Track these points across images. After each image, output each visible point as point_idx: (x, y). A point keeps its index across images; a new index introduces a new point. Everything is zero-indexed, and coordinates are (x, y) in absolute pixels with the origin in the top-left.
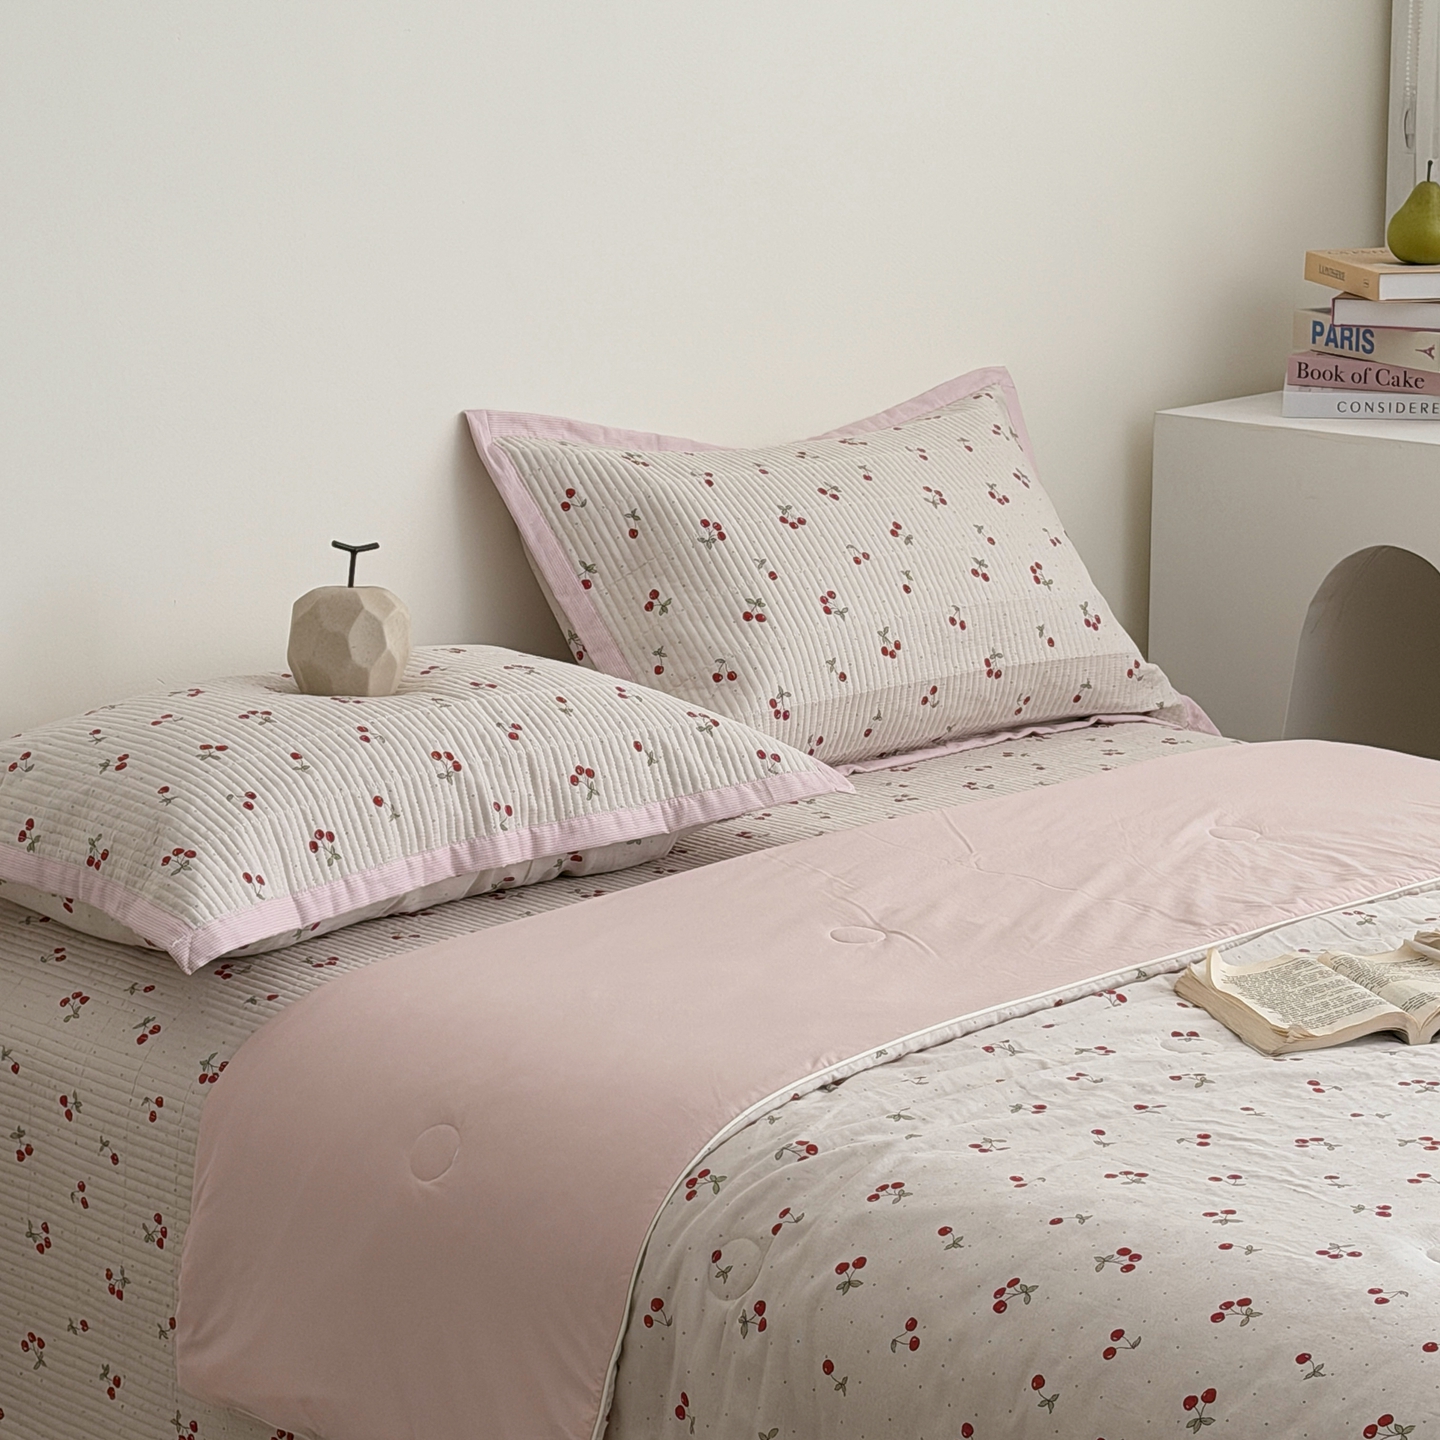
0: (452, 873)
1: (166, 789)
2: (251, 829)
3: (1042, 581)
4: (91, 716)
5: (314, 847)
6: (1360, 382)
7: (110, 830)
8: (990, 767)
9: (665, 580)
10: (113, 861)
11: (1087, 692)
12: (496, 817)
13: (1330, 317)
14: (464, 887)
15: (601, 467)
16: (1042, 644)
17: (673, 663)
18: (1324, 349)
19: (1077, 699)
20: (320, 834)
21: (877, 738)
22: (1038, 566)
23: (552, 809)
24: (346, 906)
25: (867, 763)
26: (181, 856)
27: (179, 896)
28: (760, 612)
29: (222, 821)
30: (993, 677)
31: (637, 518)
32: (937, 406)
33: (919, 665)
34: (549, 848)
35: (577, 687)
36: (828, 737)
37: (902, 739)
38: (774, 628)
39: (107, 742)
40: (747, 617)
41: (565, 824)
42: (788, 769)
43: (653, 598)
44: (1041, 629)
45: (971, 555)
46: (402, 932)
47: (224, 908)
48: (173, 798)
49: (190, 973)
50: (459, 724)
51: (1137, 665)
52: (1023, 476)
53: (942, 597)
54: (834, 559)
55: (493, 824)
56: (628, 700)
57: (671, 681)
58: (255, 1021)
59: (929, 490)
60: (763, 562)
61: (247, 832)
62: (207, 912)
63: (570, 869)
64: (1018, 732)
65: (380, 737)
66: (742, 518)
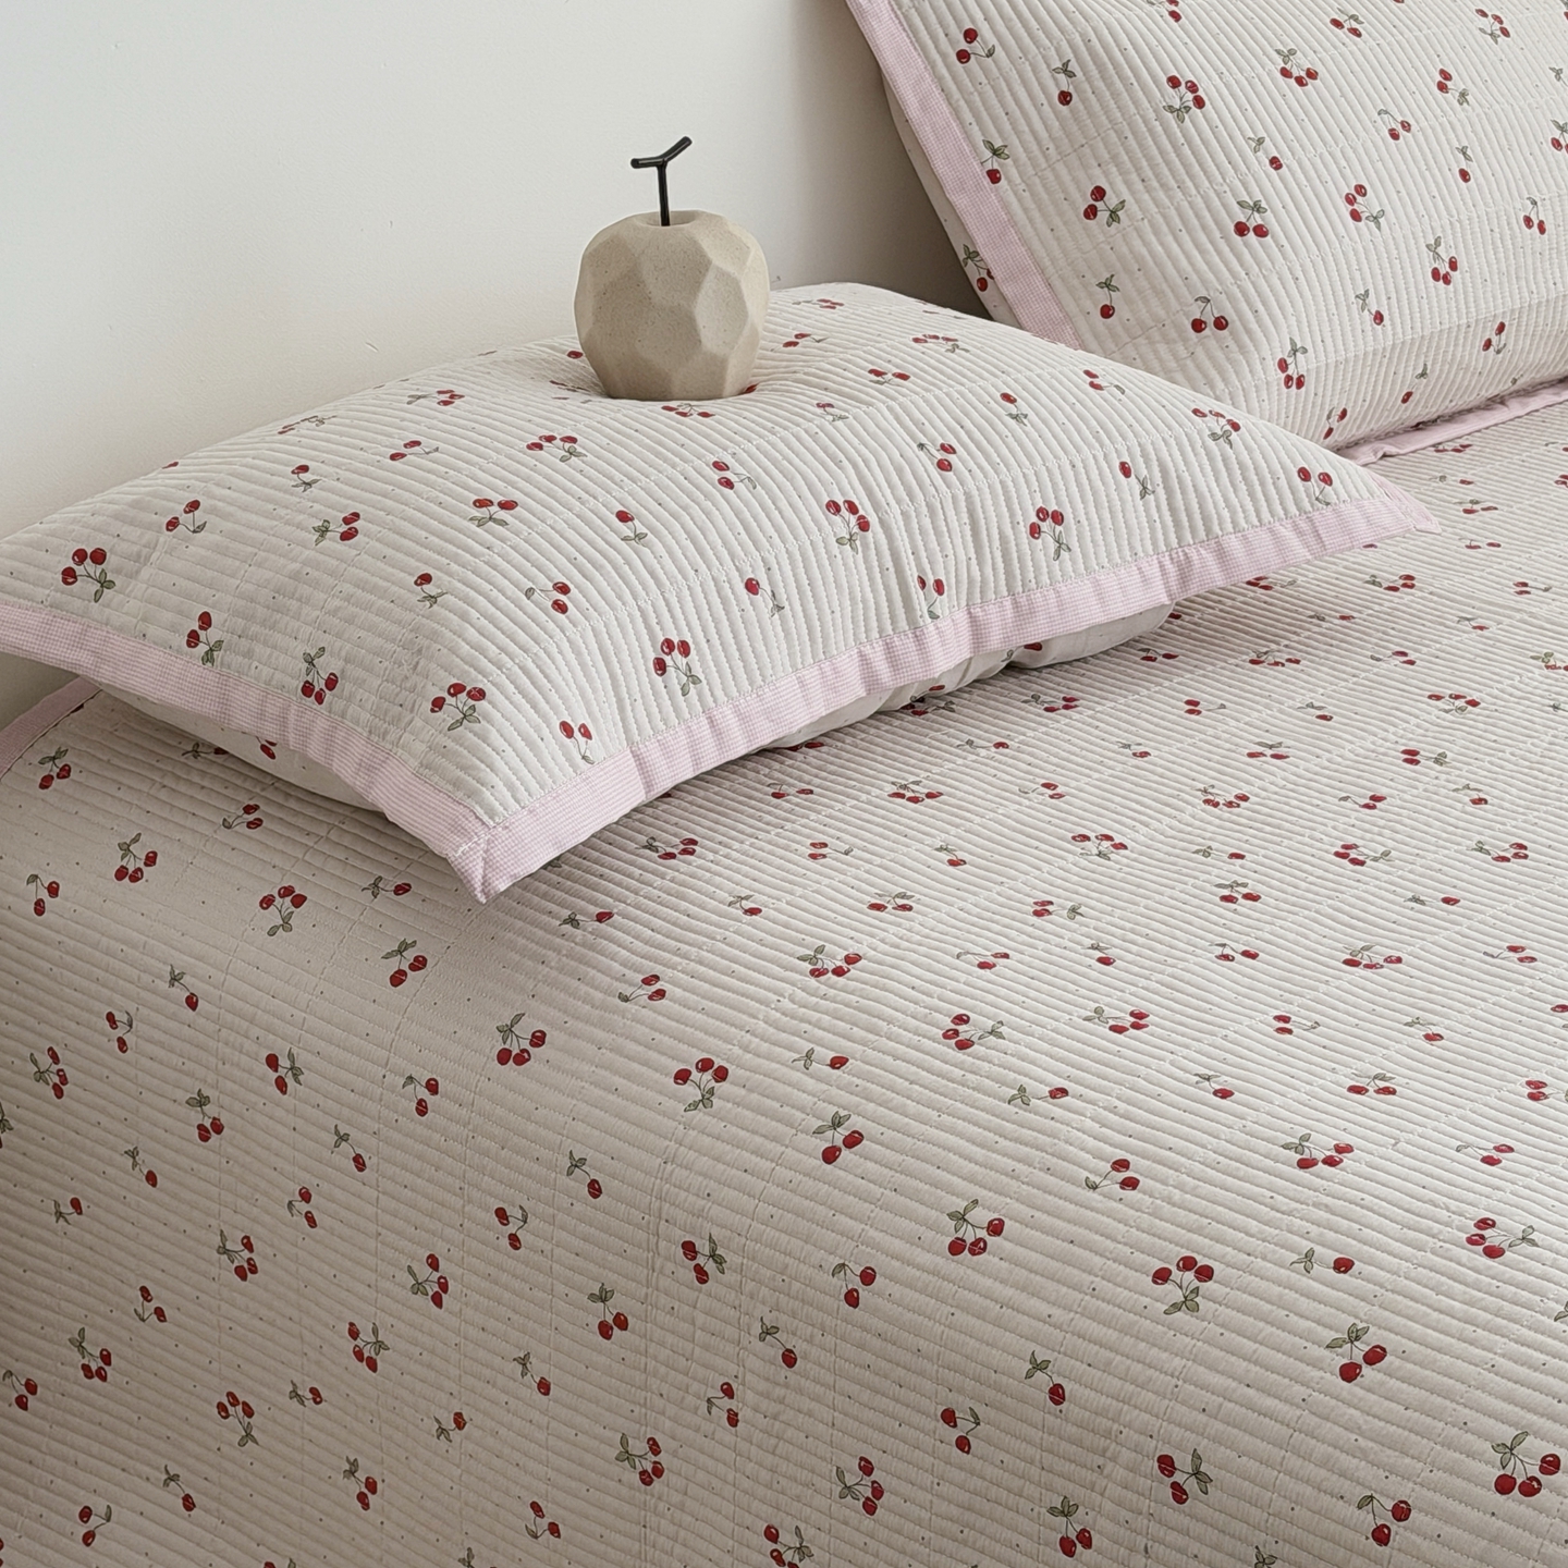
0: (862, 693)
1: (425, 579)
2: (566, 646)
4: (288, 436)
5: (661, 666)
7: (339, 644)
9: (1114, 170)
10: (346, 693)
12: (920, 598)
14: (873, 706)
17: (1128, 301)
20: (669, 644)
21: (1418, 402)
23: (1002, 577)
25: (1399, 438)
26: (463, 696)
27: (464, 768)
28: (1260, 222)
29: (522, 636)
31: (1070, 75)
33: (1483, 294)
34: (996, 639)
36: (1353, 411)
37: (1451, 400)
38: (1281, 247)
39: (324, 489)
40: (1241, 229)
41: (1022, 599)
42: (1344, 496)
43: (1096, 200)
45: (1550, 117)
46: (783, 783)
47: (534, 785)
48: (441, 595)
49: (483, 900)
53: (1513, 185)
54: (1363, 134)
55: (919, 613)
56: (1104, 392)
57: (1127, 330)
58: (581, 960)
59: (1484, 14)
60: (1260, 141)
61: (560, 652)
62: (509, 794)
63: (1022, 660)
65: (749, 480)
66: (1226, 73)
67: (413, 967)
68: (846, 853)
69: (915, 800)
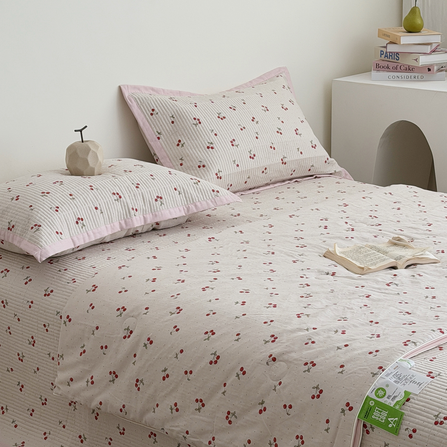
0: (120, 230)
1: (31, 206)
2: (58, 218)
3: (298, 134)
4: (8, 183)
5: (77, 223)
6: (395, 69)
7: (15, 219)
8: (283, 192)
9: (183, 136)
10: (16, 228)
11: (313, 168)
12: (132, 212)
13: (386, 49)
14: (123, 234)
15: (162, 102)
16: (299, 154)
17: (185, 162)
18: (384, 59)
19: (310, 170)
20: (79, 219)
21: (249, 184)
22: (297, 129)
23: (150, 209)
24: (87, 241)
25: (246, 191)
26: (37, 226)
28: (212, 146)
29: (49, 216)
30: (284, 164)
32: (265, 80)
33: (261, 161)
34: (149, 221)
35: (157, 171)
36: (234, 184)
37: (256, 184)
38: (216, 151)
39: (13, 192)
40: (208, 148)
41: (154, 214)
43: (179, 142)
44: (298, 149)
45: (276, 127)
46: (104, 248)
47: (50, 242)
48: (34, 209)
49: (40, 262)
50: (120, 184)
51: (328, 159)
52: (292, 101)
53: (268, 140)
54: (235, 129)
55: (132, 215)
56: (172, 175)
57: (185, 168)
58: (61, 277)
59: (263, 106)
60: (213, 130)
61: (56, 219)
62: (45, 243)
63: (156, 227)
64: (292, 181)
65: (97, 189)
66: (206, 117)
67: (29, 281)
68: (114, 259)
69: (130, 250)
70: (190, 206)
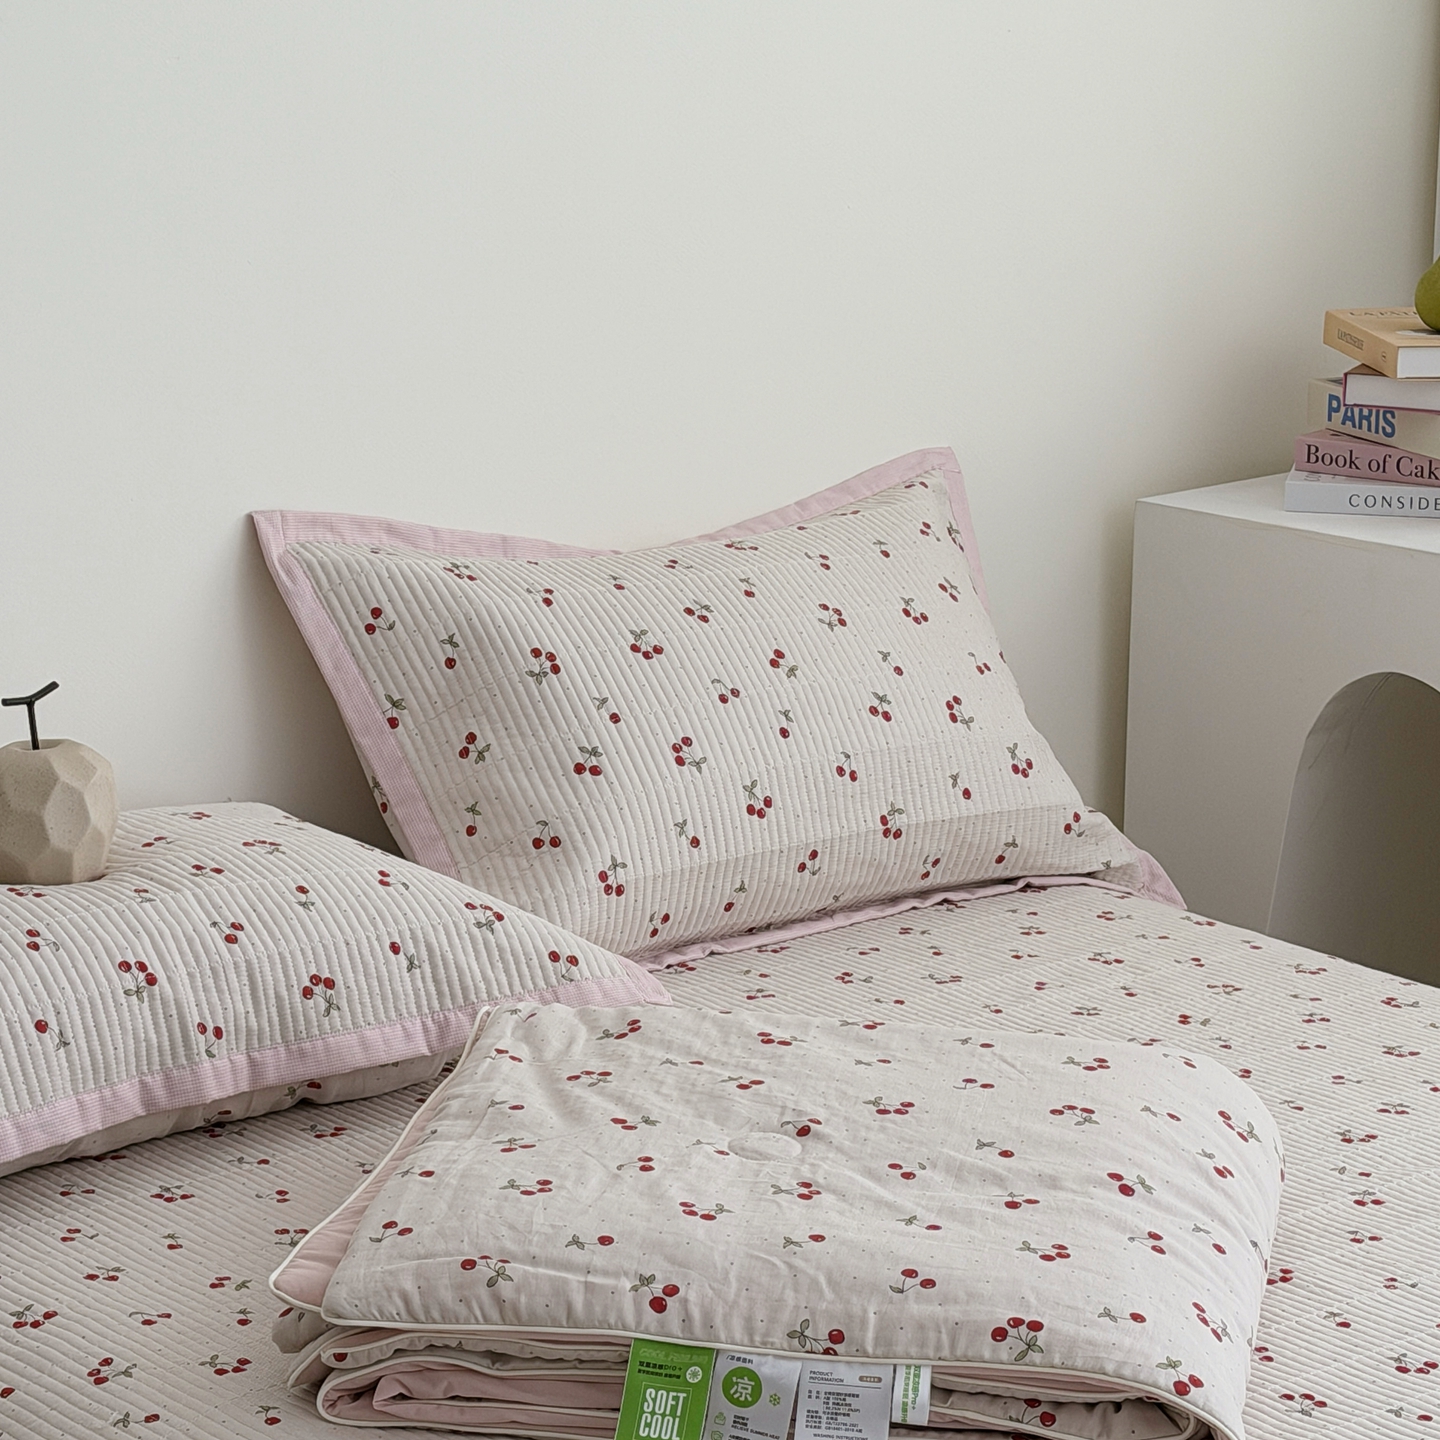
3: (959, 719)
6: (1379, 471)
8: (877, 950)
9: (484, 720)
11: (1011, 853)
12: (200, 1042)
13: (1344, 392)
15: (415, 582)
16: (955, 796)
17: (487, 822)
18: (1341, 428)
19: (1000, 859)
21: (741, 912)
22: (957, 700)
23: (277, 1027)
25: (730, 941)
28: (595, 763)
30: (891, 837)
32: (860, 498)
33: (795, 825)
34: (271, 1077)
35: (329, 871)
36: (676, 913)
37: (775, 912)
38: (610, 783)
40: (579, 769)
41: (294, 1047)
42: (587, 974)
43: (469, 743)
44: (955, 778)
45: (870, 689)
46: (75, 1184)
50: (162, 926)
51: (1077, 817)
52: (952, 587)
53: (829, 742)
55: (196, 1051)
56: (391, 888)
57: (485, 846)
59: (825, 608)
60: (604, 701)
63: (309, 1097)
64: (926, 899)
65: (54, 943)
66: (582, 646)
68: (92, 1237)
69: (169, 1200)
70: (452, 1016)
